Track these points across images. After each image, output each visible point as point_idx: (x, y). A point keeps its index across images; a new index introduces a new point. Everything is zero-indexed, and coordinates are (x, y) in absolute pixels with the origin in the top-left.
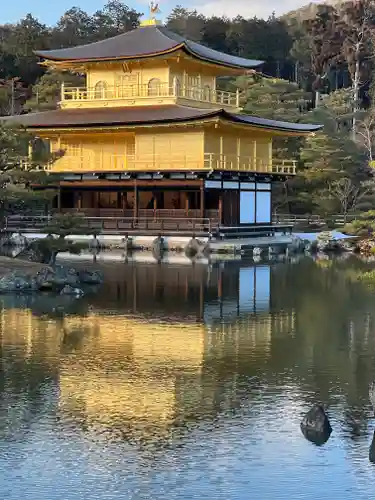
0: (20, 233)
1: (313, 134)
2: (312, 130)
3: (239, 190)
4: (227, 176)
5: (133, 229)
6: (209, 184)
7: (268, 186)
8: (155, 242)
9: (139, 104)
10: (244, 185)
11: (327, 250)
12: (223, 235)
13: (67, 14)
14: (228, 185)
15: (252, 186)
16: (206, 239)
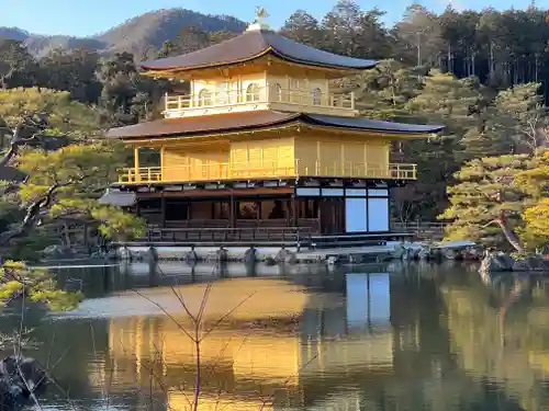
0: (126, 246)
1: (434, 135)
2: (430, 132)
3: (344, 197)
4: (324, 182)
5: (226, 240)
6: (301, 192)
7: (385, 193)
8: (247, 253)
9: (235, 110)
10: (350, 192)
11: (428, 259)
12: (314, 245)
13: (291, 18)
14: (327, 192)
15: (363, 192)
16: (294, 250)
